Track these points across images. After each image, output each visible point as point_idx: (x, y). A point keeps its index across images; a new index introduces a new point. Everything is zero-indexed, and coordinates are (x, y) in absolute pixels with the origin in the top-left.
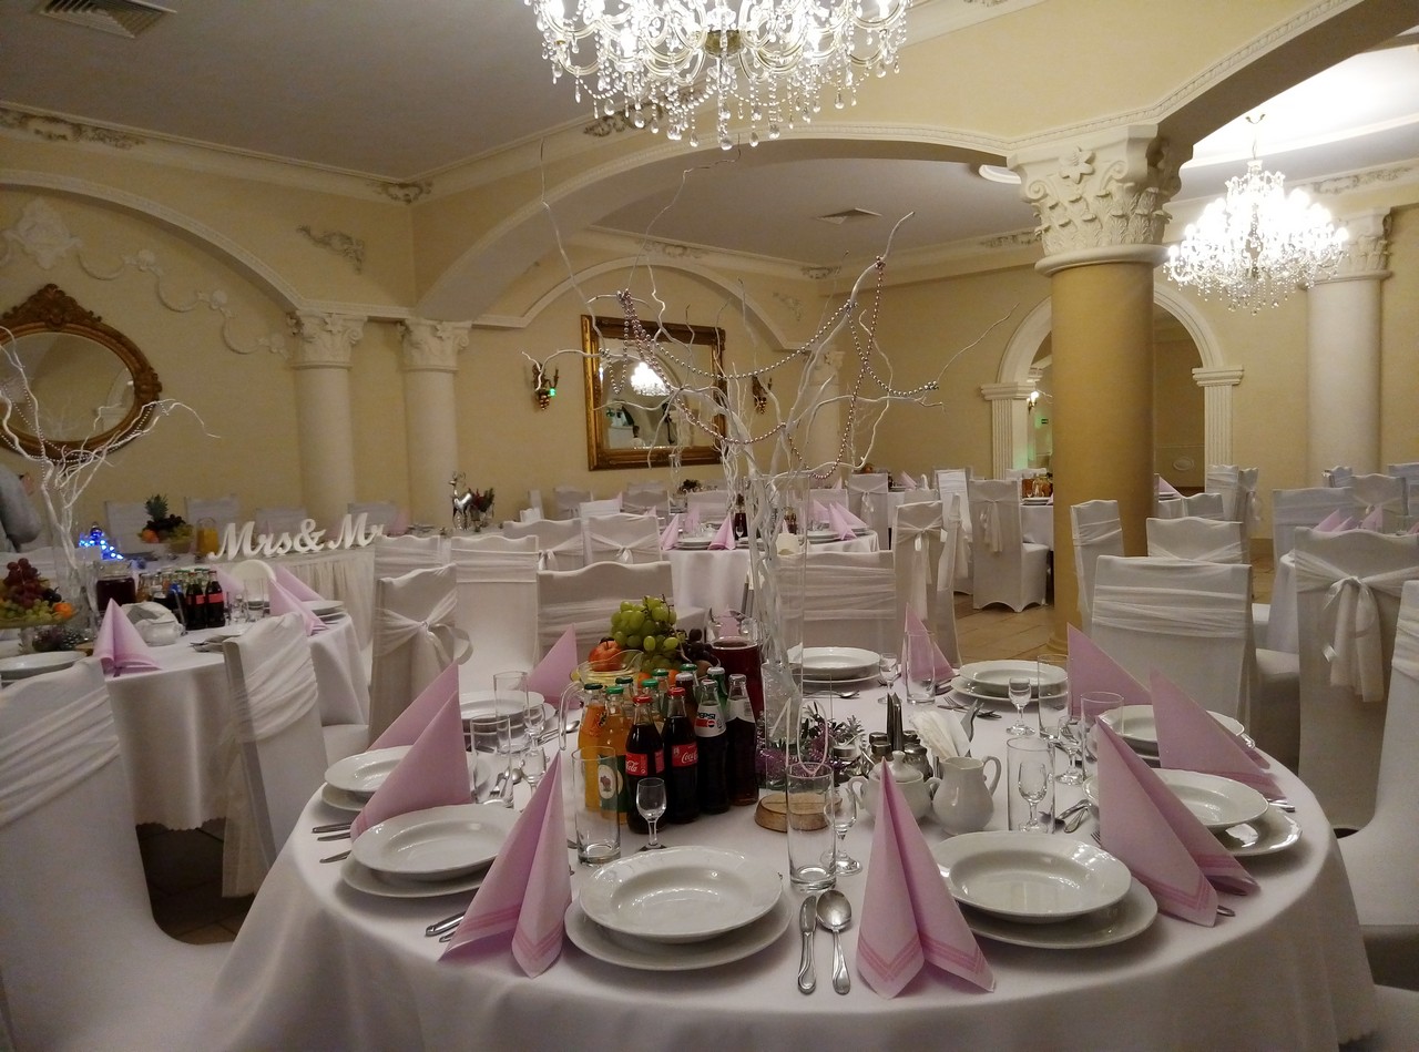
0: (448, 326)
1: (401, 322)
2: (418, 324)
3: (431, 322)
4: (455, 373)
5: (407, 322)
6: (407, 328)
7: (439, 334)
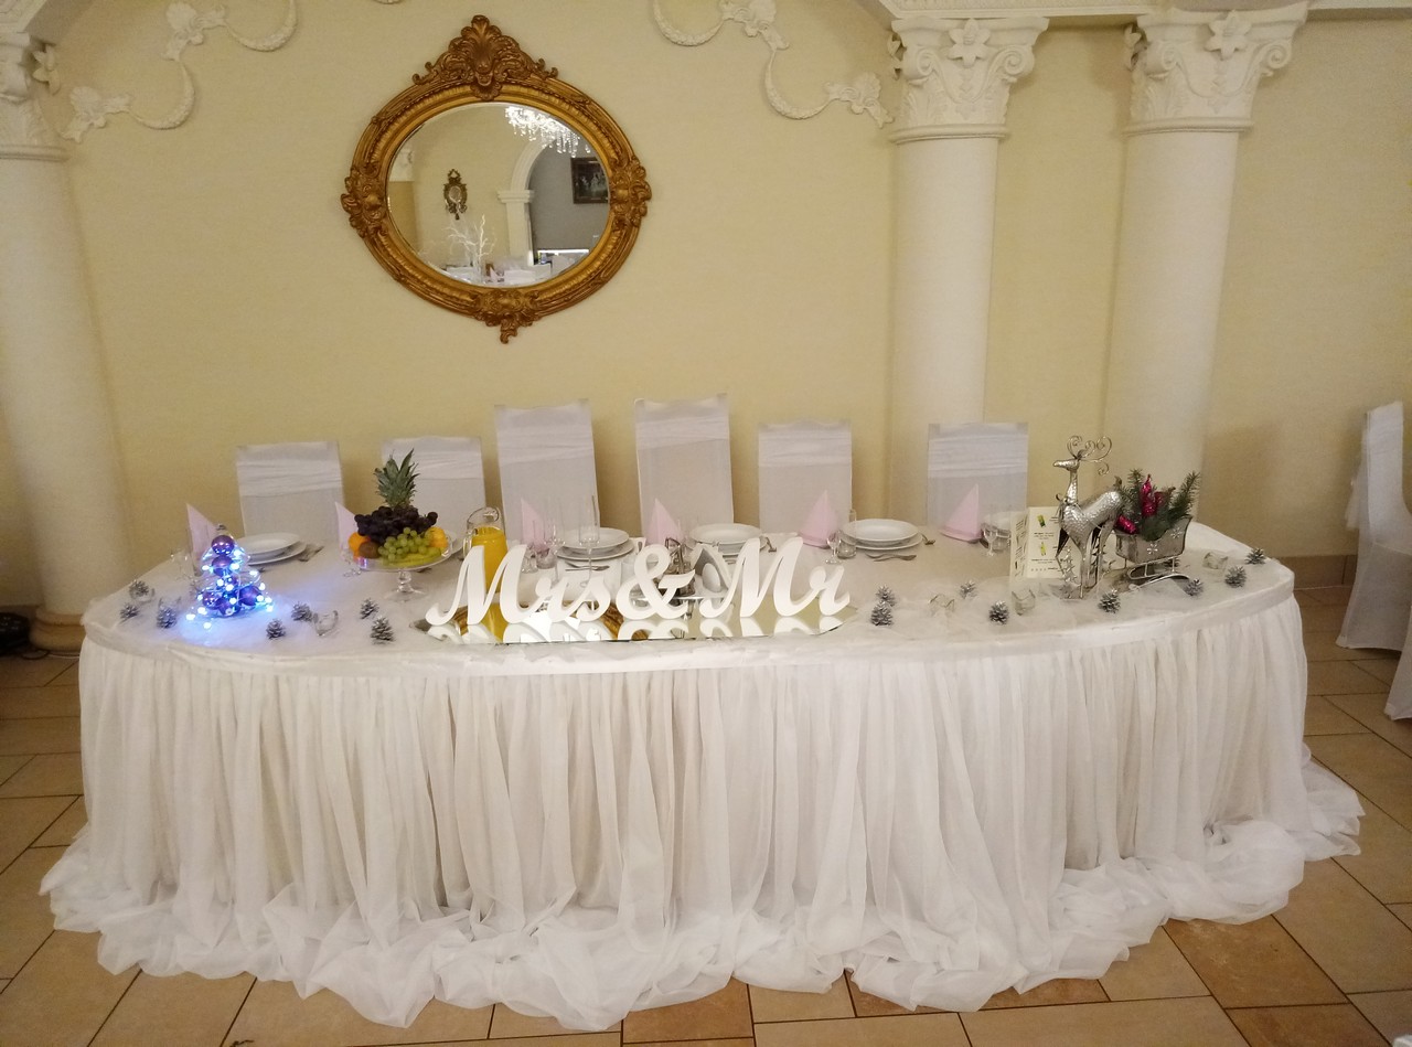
0: (1240, 21)
1: (1131, 24)
2: (1166, 25)
3: (1200, 17)
4: (1244, 133)
5: (1141, 23)
6: (1143, 38)
7: (1216, 42)
